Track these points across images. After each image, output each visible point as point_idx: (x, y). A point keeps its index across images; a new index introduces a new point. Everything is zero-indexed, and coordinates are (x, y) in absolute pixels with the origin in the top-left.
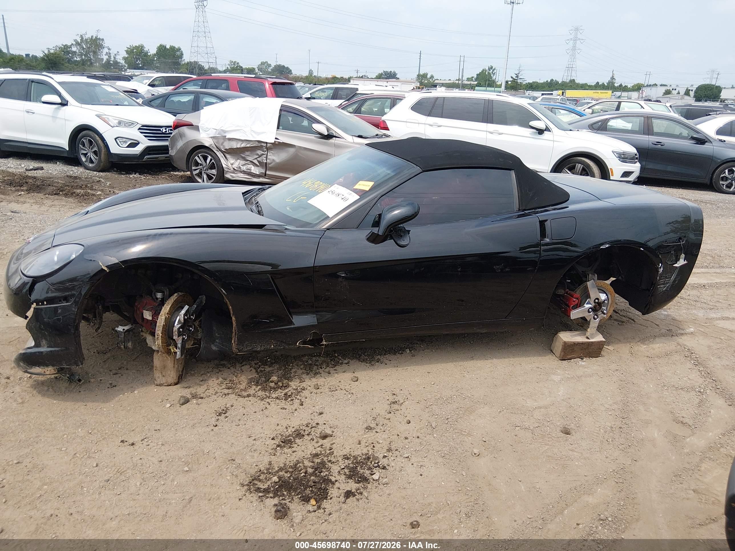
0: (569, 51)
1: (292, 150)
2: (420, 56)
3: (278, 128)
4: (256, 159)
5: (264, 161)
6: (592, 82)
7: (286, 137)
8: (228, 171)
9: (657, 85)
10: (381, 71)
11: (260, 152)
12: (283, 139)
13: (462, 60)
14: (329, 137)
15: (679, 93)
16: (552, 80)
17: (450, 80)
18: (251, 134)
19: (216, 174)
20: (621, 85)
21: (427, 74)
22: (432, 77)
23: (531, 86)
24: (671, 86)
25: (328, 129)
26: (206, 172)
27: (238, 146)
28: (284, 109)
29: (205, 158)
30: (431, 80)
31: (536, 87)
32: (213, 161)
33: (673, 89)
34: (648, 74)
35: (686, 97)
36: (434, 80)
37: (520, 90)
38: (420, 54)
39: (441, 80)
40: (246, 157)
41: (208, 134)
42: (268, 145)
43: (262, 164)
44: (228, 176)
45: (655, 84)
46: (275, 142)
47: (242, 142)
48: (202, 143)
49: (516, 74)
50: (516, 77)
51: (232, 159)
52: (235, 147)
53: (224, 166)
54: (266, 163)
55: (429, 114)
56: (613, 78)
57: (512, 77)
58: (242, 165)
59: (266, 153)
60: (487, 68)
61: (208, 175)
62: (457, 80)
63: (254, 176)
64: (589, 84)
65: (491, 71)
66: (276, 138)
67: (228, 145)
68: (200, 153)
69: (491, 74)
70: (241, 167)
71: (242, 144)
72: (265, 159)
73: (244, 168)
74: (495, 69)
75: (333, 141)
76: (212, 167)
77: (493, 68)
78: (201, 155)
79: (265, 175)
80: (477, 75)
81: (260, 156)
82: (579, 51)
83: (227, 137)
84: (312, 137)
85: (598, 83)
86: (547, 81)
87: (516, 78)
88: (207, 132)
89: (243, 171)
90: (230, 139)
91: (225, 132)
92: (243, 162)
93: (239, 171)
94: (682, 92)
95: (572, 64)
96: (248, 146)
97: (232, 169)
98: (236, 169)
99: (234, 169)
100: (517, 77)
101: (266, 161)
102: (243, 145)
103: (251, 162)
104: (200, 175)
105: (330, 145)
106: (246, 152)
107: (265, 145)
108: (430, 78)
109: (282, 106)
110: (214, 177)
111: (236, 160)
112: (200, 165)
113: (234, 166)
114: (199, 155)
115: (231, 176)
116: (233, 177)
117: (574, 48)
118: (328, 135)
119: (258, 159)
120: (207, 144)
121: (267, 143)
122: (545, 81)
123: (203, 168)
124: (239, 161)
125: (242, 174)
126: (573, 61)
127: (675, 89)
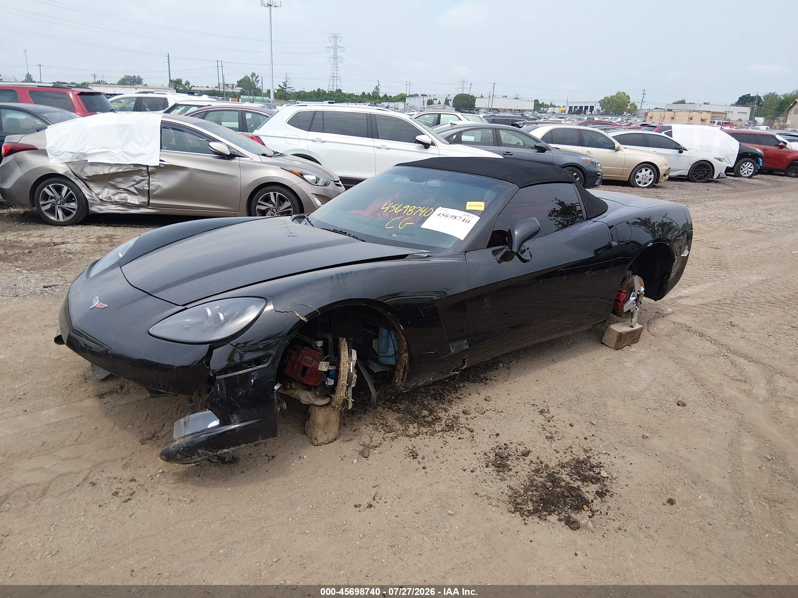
0: (331, 59)
1: (182, 175)
2: (169, 59)
3: (161, 148)
4: (133, 186)
5: (145, 188)
6: (358, 92)
7: (172, 159)
8: (93, 203)
9: (418, 95)
10: (123, 76)
11: (138, 178)
12: (169, 161)
13: (219, 65)
14: (232, 156)
15: (439, 103)
16: (319, 90)
17: (208, 87)
18: (124, 157)
19: (76, 208)
20: (386, 96)
21: (181, 81)
22: (187, 83)
23: (299, 96)
24: (430, 96)
25: (229, 147)
26: (62, 206)
27: (106, 172)
28: (165, 126)
29: (59, 190)
30: (187, 87)
31: (304, 96)
32: (71, 192)
33: (434, 99)
34: (408, 84)
35: (447, 107)
36: (190, 86)
37: (290, 99)
38: (168, 57)
39: (198, 87)
40: (117, 184)
41: (61, 159)
42: (150, 169)
43: (141, 192)
44: (95, 209)
45: (417, 94)
46: (160, 164)
47: (110, 167)
48: (53, 170)
49: (284, 83)
50: (283, 85)
51: (98, 188)
52: (102, 173)
53: (87, 197)
54: (149, 190)
55: (309, 129)
56: (377, 88)
57: (280, 86)
58: (112, 195)
59: (147, 178)
60: (249, 75)
61: (64, 210)
62: (216, 87)
63: (131, 206)
64: (356, 95)
65: (254, 78)
66: (161, 160)
67: (90, 172)
68: (50, 183)
69: (255, 81)
70: (112, 196)
71: (110, 168)
72: (146, 185)
73: (116, 198)
74: (258, 76)
75: (237, 160)
76: (70, 199)
77: (256, 75)
78: (52, 186)
79: (148, 205)
80: (238, 82)
81: (138, 183)
82: (340, 60)
83: (88, 162)
84: (209, 157)
85: (364, 93)
86: (314, 91)
87: (285, 87)
88: (59, 157)
89: (115, 202)
90: (93, 164)
91: (85, 155)
92: (114, 191)
93: (109, 202)
94: (443, 102)
95: (335, 73)
96: (120, 170)
97: (99, 201)
98: (105, 200)
99: (101, 200)
100: (285, 85)
101: (148, 188)
102: (113, 170)
103: (125, 189)
104: (52, 211)
105: (233, 166)
106: (117, 179)
107: (146, 168)
108: (186, 84)
109: (162, 122)
110: (74, 213)
111: (103, 189)
112: (51, 199)
113: (100, 197)
114: (50, 186)
115: (98, 209)
116: (102, 210)
117: (335, 57)
118: (230, 154)
119: (136, 186)
120: (61, 172)
121: (147, 166)
122: (312, 91)
123: (57, 202)
124: (107, 190)
125: (113, 206)
126: (337, 70)
127: (436, 99)
